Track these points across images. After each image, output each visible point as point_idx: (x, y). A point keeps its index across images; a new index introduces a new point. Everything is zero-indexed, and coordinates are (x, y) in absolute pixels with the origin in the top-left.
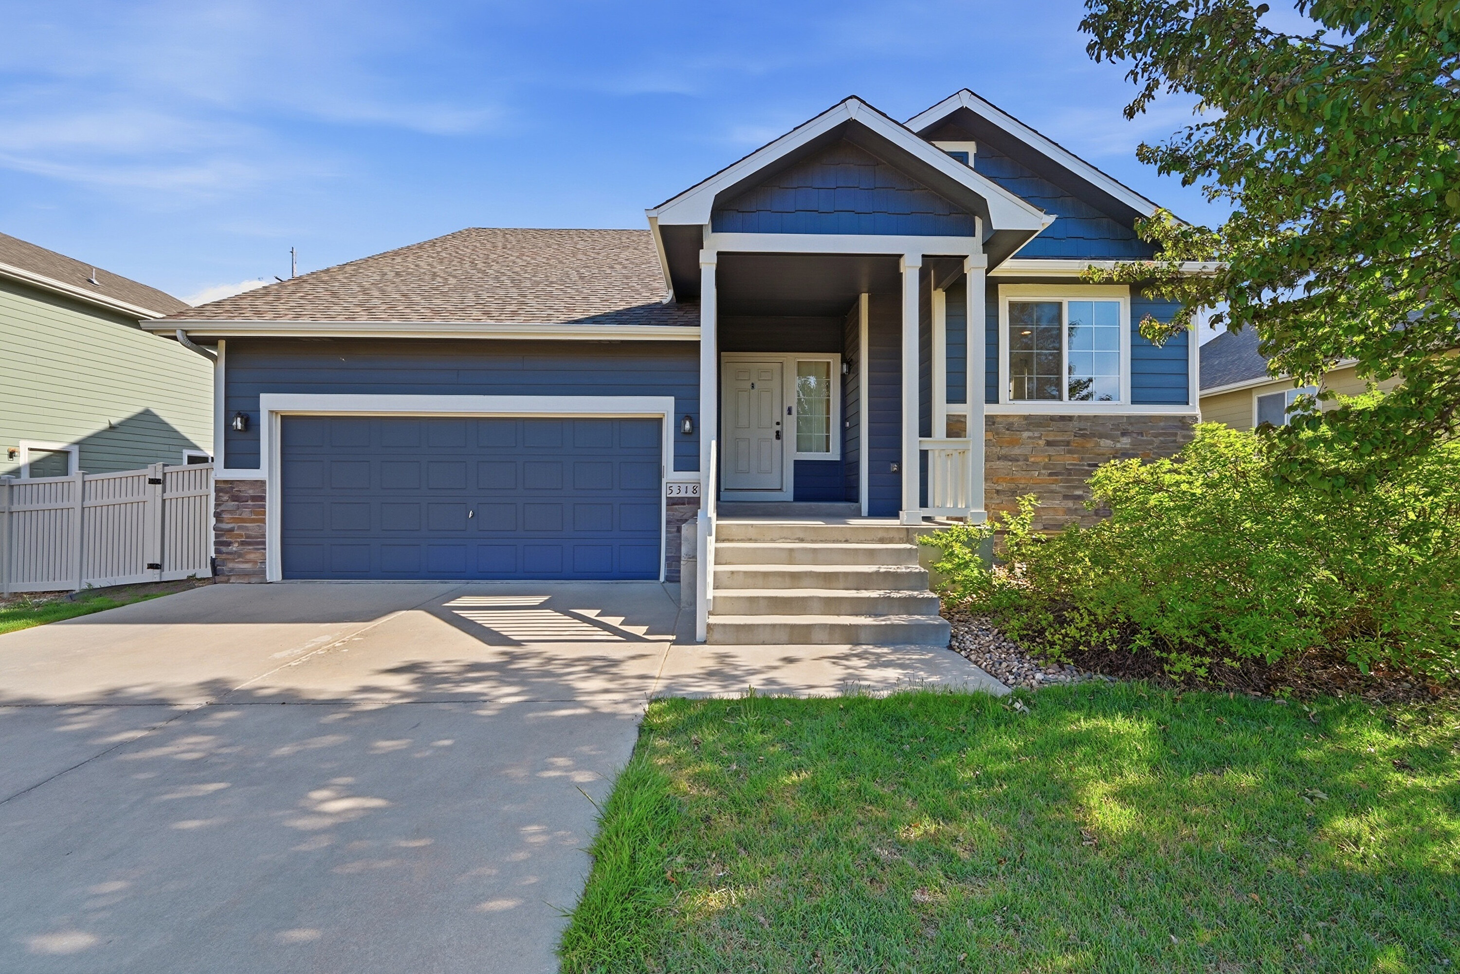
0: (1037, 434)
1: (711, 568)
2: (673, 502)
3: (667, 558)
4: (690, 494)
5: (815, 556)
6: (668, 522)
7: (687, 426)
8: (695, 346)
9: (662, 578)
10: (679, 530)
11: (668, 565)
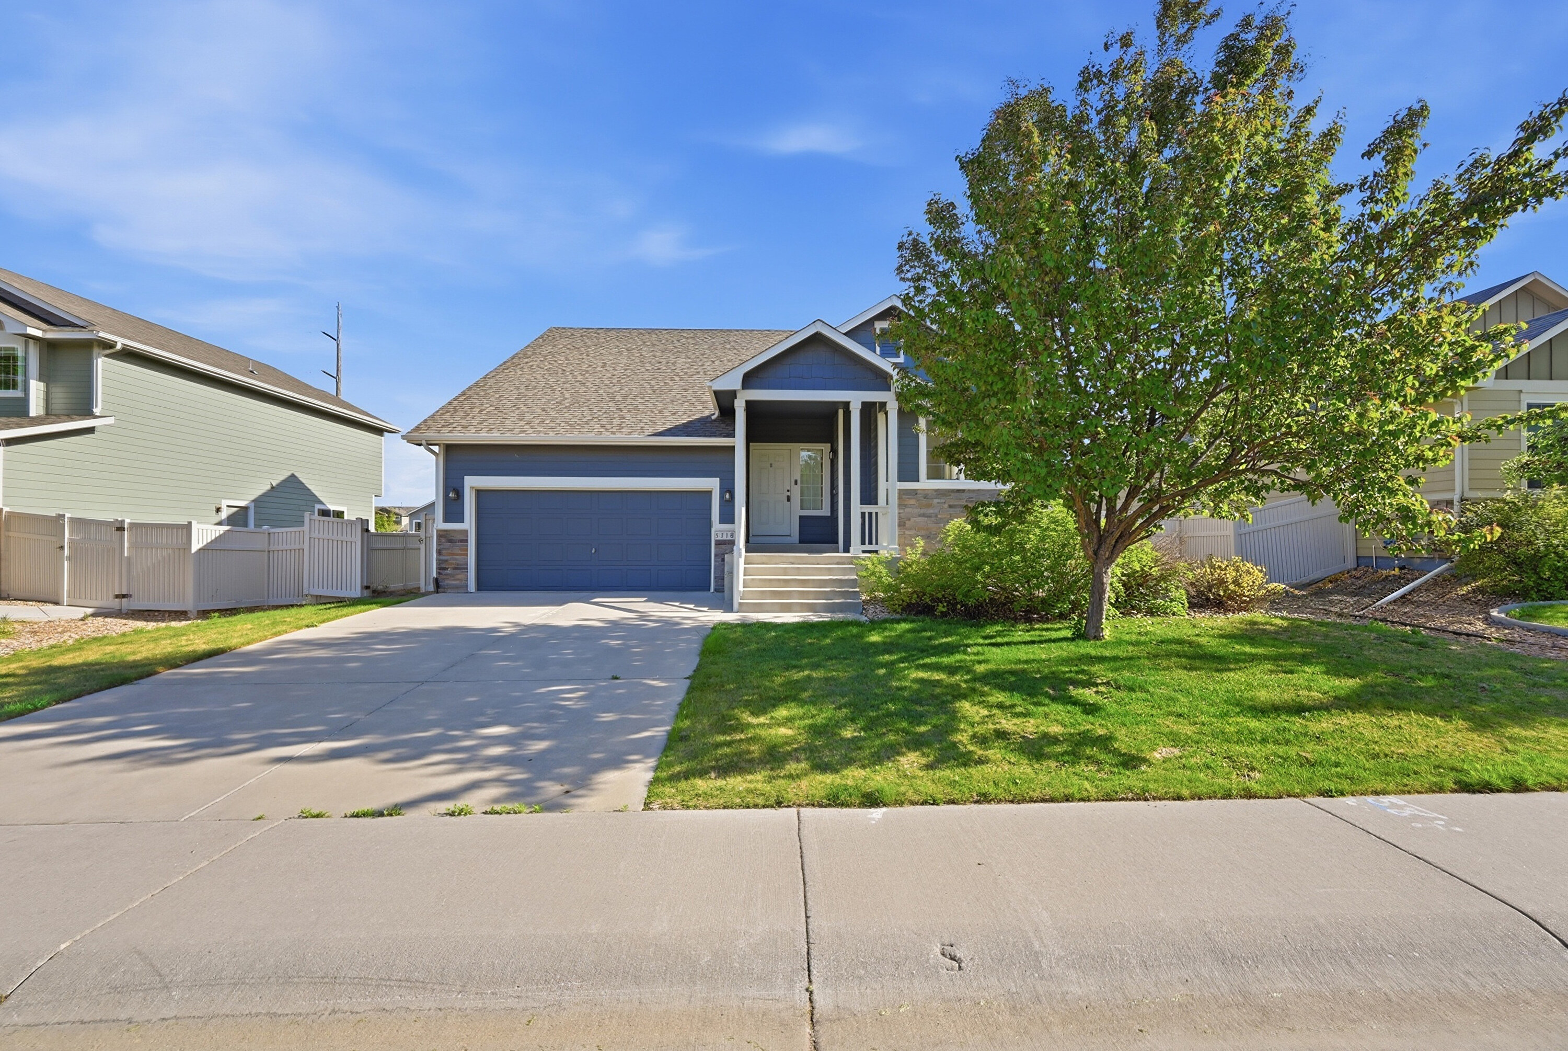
0: (943, 501)
1: (741, 577)
2: (718, 543)
3: (715, 578)
4: (729, 538)
5: (799, 571)
6: (716, 555)
7: (727, 496)
8: (732, 449)
9: (712, 590)
10: (723, 560)
11: (716, 582)
